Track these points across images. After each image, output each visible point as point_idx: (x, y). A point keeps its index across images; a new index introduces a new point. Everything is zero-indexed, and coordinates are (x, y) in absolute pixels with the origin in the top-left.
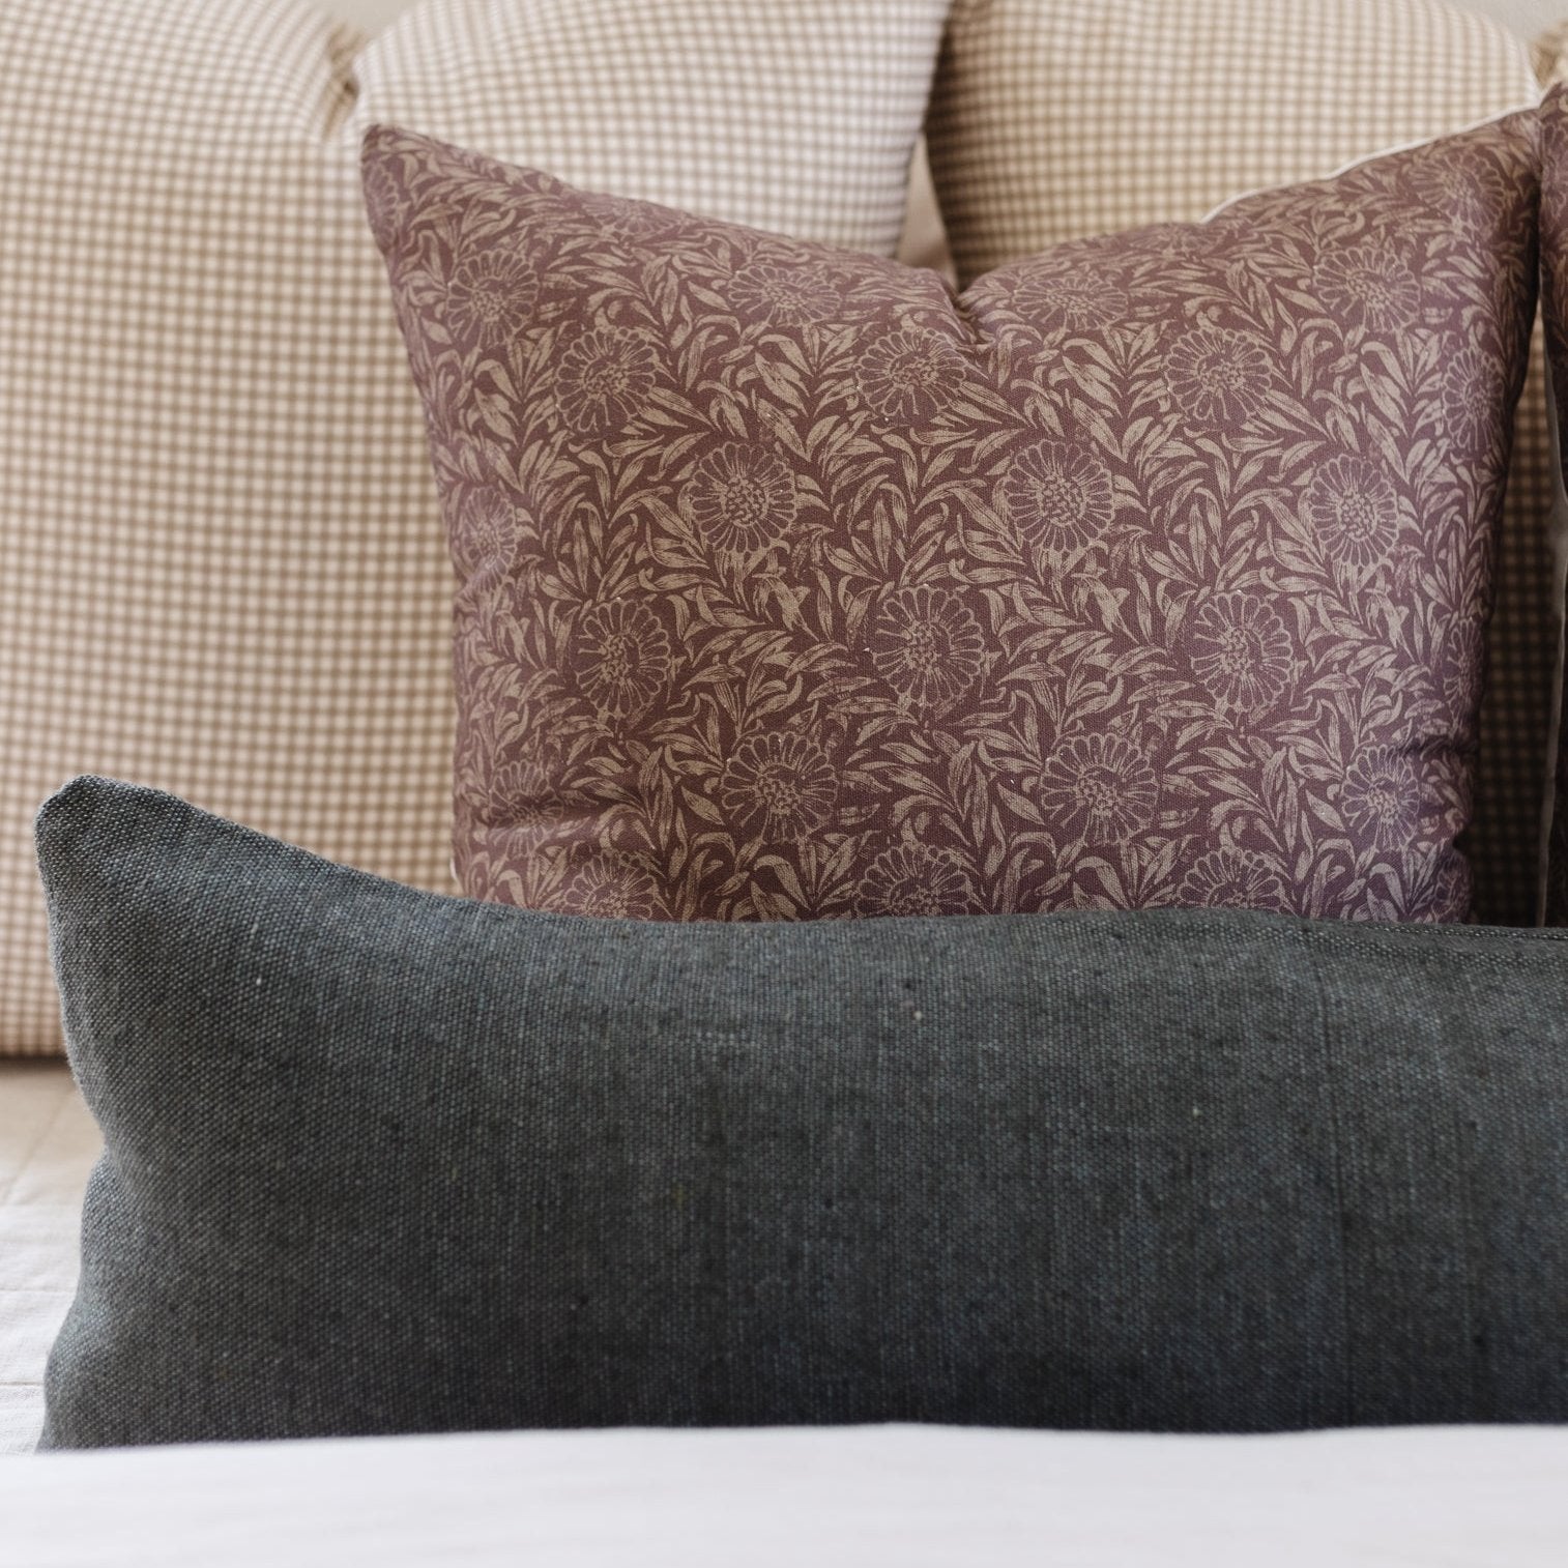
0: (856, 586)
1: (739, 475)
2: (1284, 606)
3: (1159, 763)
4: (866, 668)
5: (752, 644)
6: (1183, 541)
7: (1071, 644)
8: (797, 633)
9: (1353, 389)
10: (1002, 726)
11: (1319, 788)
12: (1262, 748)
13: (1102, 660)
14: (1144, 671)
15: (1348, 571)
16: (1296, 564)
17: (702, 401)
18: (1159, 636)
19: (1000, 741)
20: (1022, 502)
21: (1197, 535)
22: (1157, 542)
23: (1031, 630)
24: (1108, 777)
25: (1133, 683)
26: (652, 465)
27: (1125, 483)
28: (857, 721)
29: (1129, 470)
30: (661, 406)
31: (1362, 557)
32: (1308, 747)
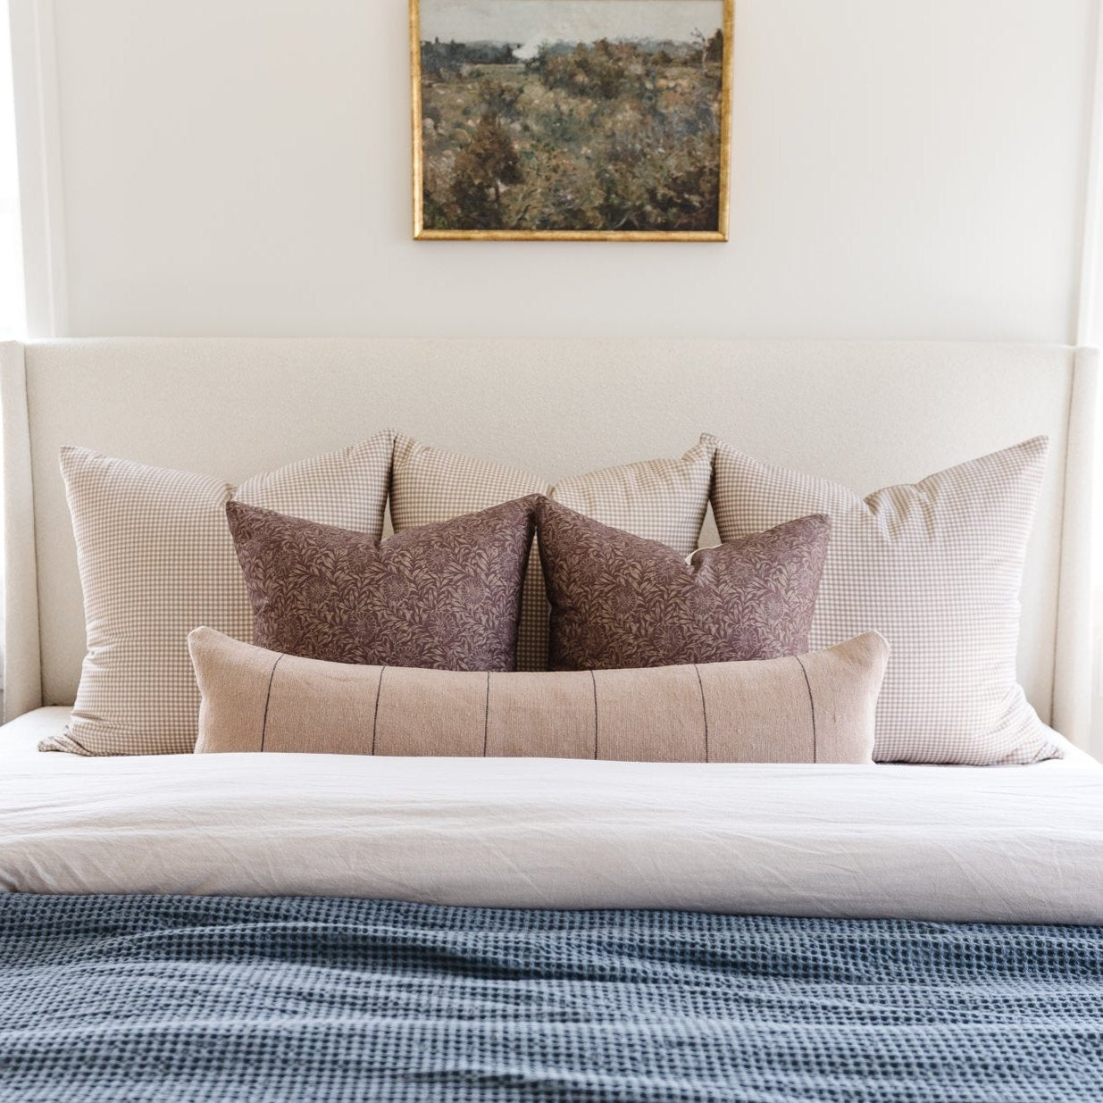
0: (345, 612)
1: (317, 586)
2: (453, 615)
3: (420, 653)
4: (347, 632)
5: (320, 627)
6: (427, 599)
7: (398, 624)
8: (331, 624)
9: (474, 561)
10: (381, 645)
11: (462, 659)
12: (447, 649)
13: (406, 628)
14: (416, 631)
15: (471, 606)
16: (456, 604)
17: (308, 567)
18: (420, 622)
19: (381, 649)
20: (386, 590)
21: (431, 597)
22: (420, 599)
23: (388, 621)
24: (407, 657)
25: (414, 634)
26: (296, 584)
27: (413, 585)
28: (345, 645)
29: (414, 582)
30: (298, 569)
31: (474, 603)
32: (459, 649)
